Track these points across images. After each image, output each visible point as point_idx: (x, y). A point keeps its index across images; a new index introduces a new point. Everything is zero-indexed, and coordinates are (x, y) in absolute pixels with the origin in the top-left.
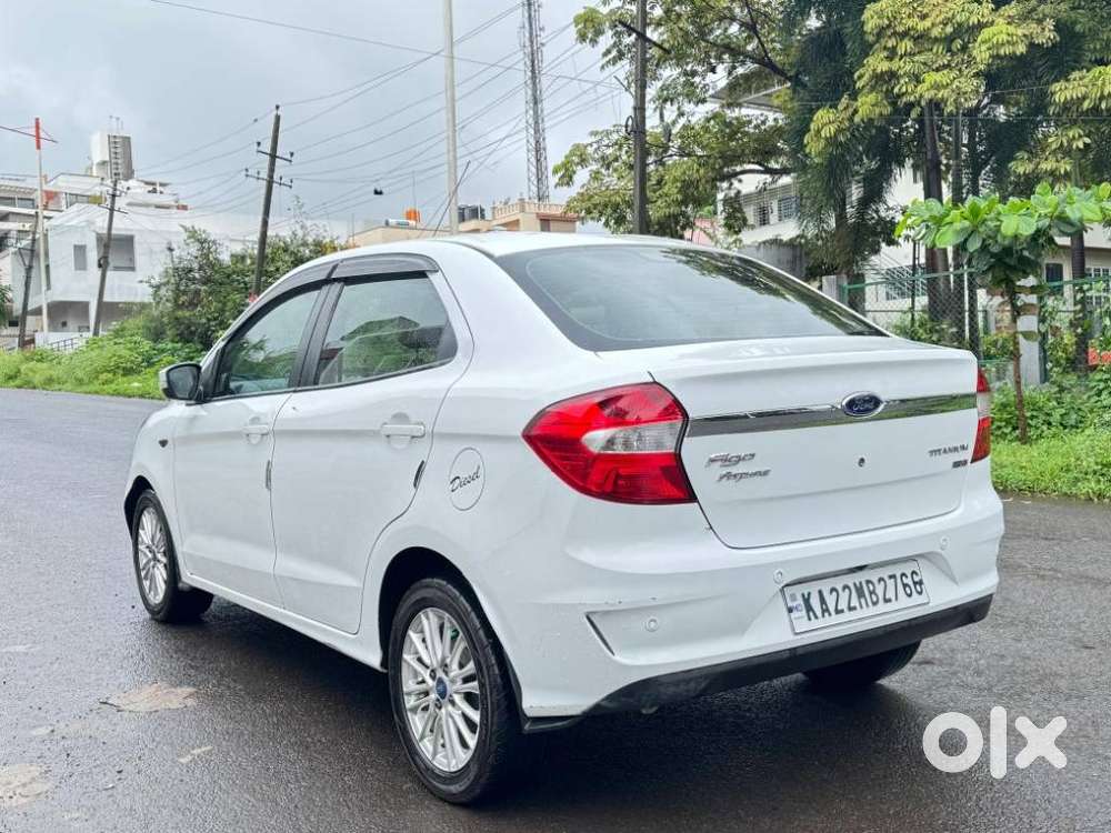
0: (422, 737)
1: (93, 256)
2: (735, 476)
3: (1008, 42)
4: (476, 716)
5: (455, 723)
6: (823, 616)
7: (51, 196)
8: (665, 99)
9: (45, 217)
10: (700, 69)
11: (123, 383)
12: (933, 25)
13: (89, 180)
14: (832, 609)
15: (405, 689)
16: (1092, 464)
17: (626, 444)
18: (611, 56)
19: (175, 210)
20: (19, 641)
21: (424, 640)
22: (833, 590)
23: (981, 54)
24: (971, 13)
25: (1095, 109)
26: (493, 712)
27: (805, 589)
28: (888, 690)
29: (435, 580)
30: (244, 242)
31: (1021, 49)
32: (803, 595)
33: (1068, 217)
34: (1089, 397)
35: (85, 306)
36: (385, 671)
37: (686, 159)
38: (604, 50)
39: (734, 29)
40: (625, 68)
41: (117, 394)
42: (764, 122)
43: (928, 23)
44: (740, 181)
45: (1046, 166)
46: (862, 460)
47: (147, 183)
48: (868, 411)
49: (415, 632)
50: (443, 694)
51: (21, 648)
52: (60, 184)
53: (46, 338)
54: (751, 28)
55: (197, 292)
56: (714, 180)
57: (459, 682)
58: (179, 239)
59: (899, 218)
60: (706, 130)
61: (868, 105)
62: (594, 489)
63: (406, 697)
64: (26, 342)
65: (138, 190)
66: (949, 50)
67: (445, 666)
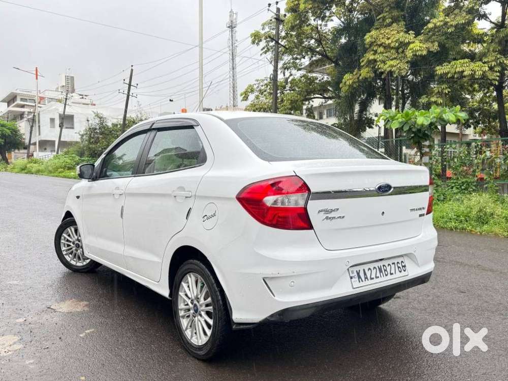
0: (187, 329)
1: (57, 122)
2: (330, 218)
3: (420, 50)
4: (211, 322)
5: (201, 324)
6: (365, 281)
7: (42, 98)
8: (286, 68)
9: (39, 107)
10: (299, 57)
11: (67, 173)
12: (392, 42)
13: (57, 93)
14: (369, 278)
15: (179, 308)
16: (453, 216)
17: (283, 203)
18: (264, 50)
19: (90, 105)
20: (15, 279)
21: (188, 287)
22: (369, 269)
23: (409, 54)
24: (406, 38)
25: (453, 77)
26: (219, 321)
27: (357, 268)
28: (383, 309)
29: (195, 261)
30: (117, 119)
31: (425, 53)
32: (357, 271)
33: (444, 118)
34: (448, 189)
35: (53, 142)
36: (171, 299)
37: (292, 92)
38: (262, 48)
39: (313, 41)
40: (270, 55)
41: (65, 177)
42: (323, 79)
43: (390, 41)
44: (313, 101)
45: (433, 99)
46: (383, 213)
47: (80, 95)
48: (387, 191)
49: (185, 283)
50: (196, 311)
51: (15, 282)
52: (46, 94)
53: (38, 154)
54: (319, 41)
55: (98, 138)
56: (303, 100)
57: (204, 306)
58: (92, 116)
59: (374, 118)
60: (300, 81)
61: (365, 73)
62: (267, 222)
63: (179, 311)
64: (30, 156)
65: (76, 97)
66: (397, 52)
67: (197, 299)
